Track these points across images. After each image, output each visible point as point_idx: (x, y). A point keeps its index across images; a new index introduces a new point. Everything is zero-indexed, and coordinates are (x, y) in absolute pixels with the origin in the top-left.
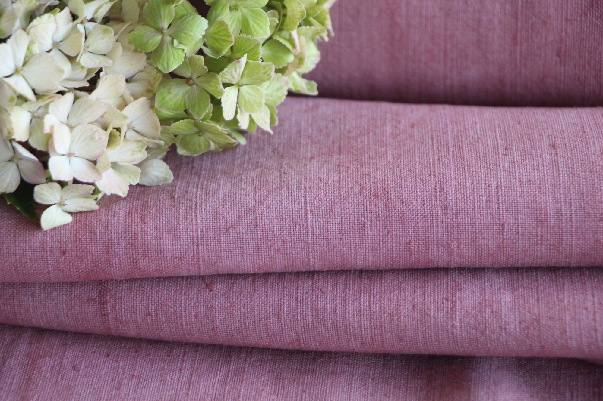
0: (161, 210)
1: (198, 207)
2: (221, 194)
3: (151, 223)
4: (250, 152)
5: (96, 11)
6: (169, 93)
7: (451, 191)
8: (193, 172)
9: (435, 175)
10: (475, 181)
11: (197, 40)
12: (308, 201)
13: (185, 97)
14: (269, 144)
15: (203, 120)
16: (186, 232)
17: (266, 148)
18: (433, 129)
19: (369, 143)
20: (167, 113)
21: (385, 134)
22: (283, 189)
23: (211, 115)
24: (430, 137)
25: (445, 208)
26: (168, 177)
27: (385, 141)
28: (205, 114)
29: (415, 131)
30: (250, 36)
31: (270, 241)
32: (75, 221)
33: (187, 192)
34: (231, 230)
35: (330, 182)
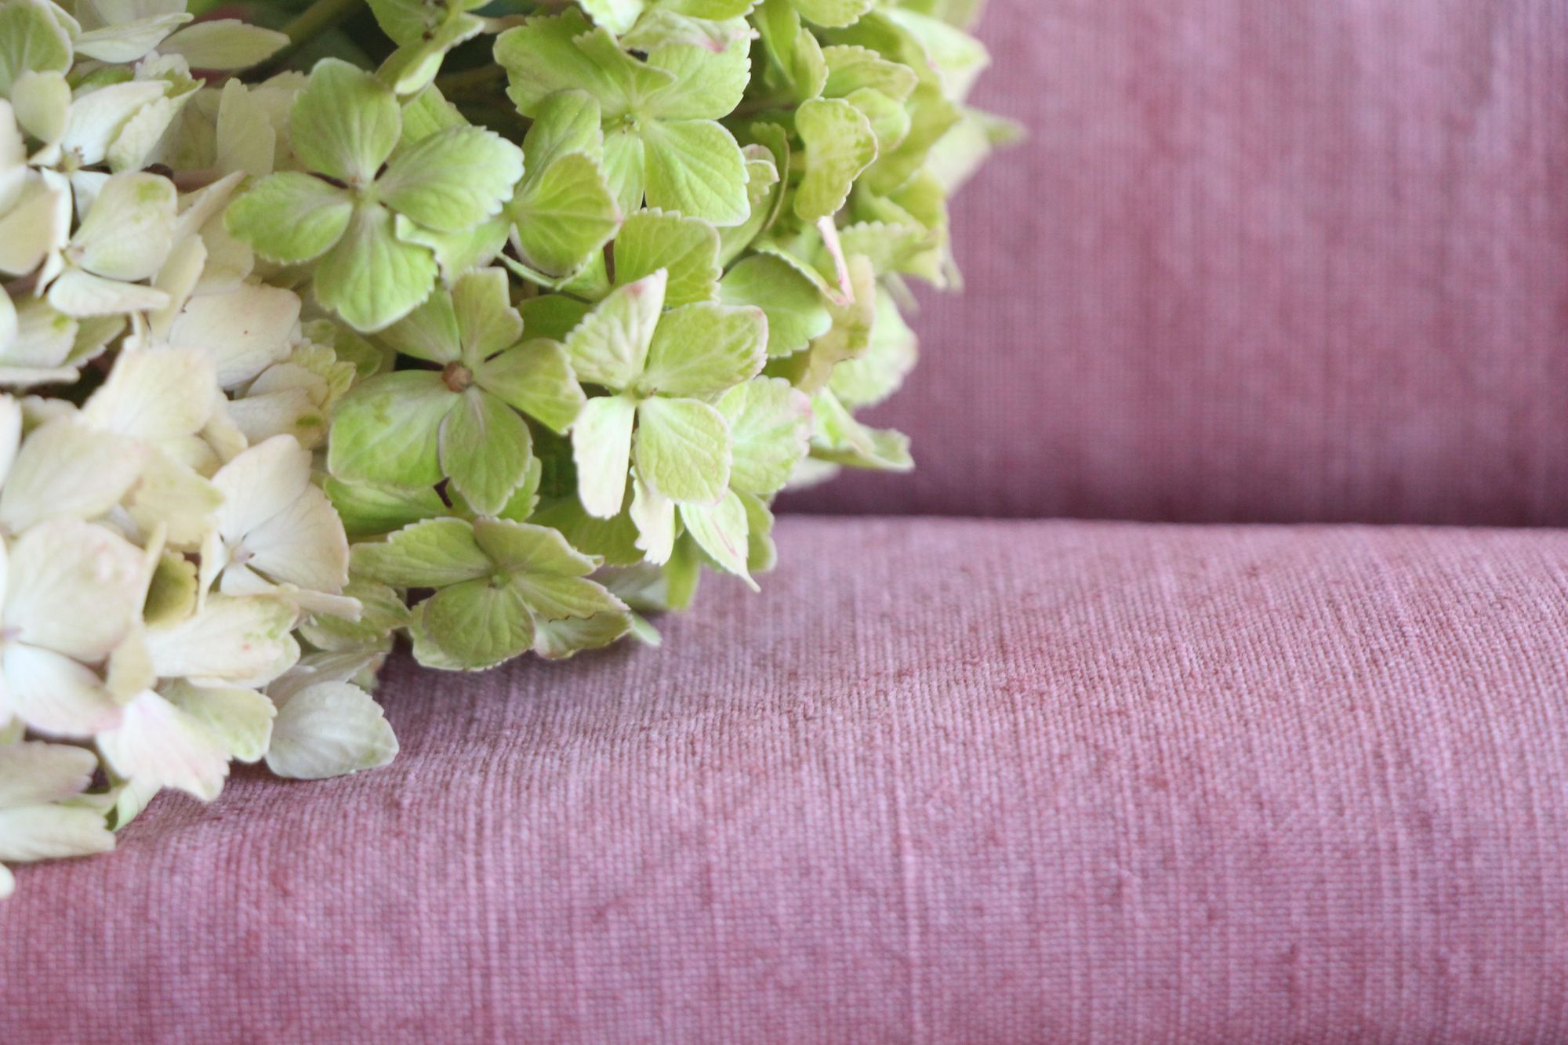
0: (348, 849)
1: (488, 832)
2: (572, 787)
3: (309, 895)
4: (673, 669)
5: (116, 133)
6: (381, 418)
7: (1440, 762)
8: (473, 734)
9: (1370, 710)
10: (1523, 726)
11: (484, 219)
12: (902, 804)
13: (438, 434)
14: (744, 644)
15: (502, 516)
16: (443, 926)
17: (731, 654)
18: (1329, 578)
19: (1106, 625)
20: (371, 497)
21: (1157, 596)
22: (805, 767)
23: (535, 500)
24: (1322, 600)
25: (1424, 822)
26: (378, 745)
27: (1162, 617)
28: (511, 493)
29: (1267, 586)
30: (678, 214)
31: (763, 954)
32: (24, 893)
33: (447, 786)
34: (611, 915)
35: (979, 738)
